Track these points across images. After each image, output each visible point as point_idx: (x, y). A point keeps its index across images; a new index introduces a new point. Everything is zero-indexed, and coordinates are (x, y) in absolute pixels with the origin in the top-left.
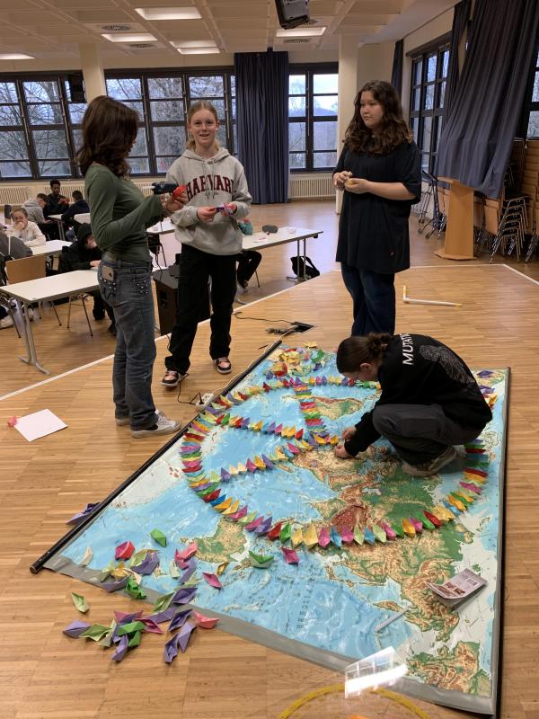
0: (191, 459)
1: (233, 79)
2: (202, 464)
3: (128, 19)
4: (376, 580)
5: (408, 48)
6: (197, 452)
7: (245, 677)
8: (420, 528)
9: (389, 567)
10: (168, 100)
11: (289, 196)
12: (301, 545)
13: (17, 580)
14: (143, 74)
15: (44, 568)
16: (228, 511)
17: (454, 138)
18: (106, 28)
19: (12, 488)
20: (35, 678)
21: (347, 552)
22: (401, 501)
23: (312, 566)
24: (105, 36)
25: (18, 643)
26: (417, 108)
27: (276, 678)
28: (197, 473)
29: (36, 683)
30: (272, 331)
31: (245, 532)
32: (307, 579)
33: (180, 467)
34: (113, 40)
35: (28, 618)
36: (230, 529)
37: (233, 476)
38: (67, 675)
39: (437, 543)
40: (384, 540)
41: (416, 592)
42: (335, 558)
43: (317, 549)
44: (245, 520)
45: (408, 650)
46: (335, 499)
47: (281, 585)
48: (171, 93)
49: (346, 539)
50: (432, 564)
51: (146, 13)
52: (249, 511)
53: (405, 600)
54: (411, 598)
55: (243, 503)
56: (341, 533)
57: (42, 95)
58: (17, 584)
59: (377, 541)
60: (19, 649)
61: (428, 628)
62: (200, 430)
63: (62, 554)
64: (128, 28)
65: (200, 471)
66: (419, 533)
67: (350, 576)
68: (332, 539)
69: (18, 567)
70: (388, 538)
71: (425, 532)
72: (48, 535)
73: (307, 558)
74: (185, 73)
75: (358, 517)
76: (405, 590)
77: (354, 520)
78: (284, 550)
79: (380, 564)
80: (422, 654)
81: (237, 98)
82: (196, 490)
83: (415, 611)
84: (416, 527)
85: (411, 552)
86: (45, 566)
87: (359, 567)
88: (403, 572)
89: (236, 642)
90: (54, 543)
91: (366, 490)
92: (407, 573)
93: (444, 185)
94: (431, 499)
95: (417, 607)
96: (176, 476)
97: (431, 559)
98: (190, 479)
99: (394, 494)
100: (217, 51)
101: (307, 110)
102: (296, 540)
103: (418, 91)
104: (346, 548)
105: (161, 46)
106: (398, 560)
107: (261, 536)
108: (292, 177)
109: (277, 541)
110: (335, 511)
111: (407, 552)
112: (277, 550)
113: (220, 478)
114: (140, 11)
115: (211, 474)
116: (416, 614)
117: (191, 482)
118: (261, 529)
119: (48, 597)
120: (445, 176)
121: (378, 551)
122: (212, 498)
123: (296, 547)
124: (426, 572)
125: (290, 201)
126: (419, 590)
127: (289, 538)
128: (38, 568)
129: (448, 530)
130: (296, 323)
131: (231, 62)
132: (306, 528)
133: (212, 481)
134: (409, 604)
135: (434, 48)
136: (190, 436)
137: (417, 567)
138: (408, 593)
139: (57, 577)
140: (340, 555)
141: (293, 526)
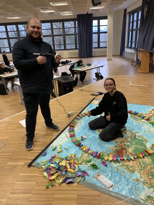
0: (72, 133)
1: (77, 22)
2: (75, 135)
3: (48, 6)
4: (132, 172)
5: (128, 11)
6: (73, 131)
7: (94, 201)
8: (144, 155)
9: (135, 168)
10: (58, 29)
11: (93, 55)
12: (108, 160)
13: (24, 169)
14: (51, 22)
15: (31, 166)
16: (84, 149)
17: (143, 37)
18: (41, 9)
19: (21, 141)
20: (31, 199)
21: (122, 162)
22: (137, 147)
23: (111, 167)
24: (41, 11)
25: (26, 188)
26: (131, 29)
27: (104, 202)
28: (74, 137)
29: (32, 201)
30: (92, 95)
31: (90, 156)
32: (110, 171)
33: (69, 136)
34: (43, 12)
35: (28, 181)
36: (85, 155)
37: (85, 138)
38: (41, 199)
39: (150, 160)
40: (133, 159)
41: (145, 176)
42: (118, 164)
43: (112, 161)
44: (90, 152)
45: (144, 194)
46: (116, 146)
47: (102, 172)
48: (59, 27)
49: (121, 158)
50: (149, 167)
51: (53, 4)
52: (90, 149)
53: (141, 178)
54: (143, 178)
55: (88, 147)
56: (119, 157)
57: (23, 28)
58: (24, 170)
59: (131, 159)
60: (26, 190)
61: (150, 188)
62: (74, 124)
63: (36, 161)
64: (47, 8)
65: (75, 137)
66: (143, 157)
67: (123, 170)
68: (117, 158)
69: (24, 165)
70: (134, 158)
71: (145, 157)
72: (32, 155)
73: (109, 164)
74: (63, 21)
75: (124, 152)
76: (141, 175)
77: (123, 153)
78: (102, 162)
79: (132, 167)
80: (149, 196)
81: (78, 27)
82: (74, 142)
83: (145, 182)
84: (142, 155)
85: (142, 163)
86: (32, 165)
87: (126, 167)
88: (140, 169)
89: (90, 190)
90: (34, 158)
91: (125, 143)
92: (141, 170)
93: (140, 51)
94: (146, 146)
95: (146, 181)
96: (68, 138)
97: (148, 165)
98: (72, 139)
99: (134, 144)
100: (72, 14)
101: (98, 30)
102: (106, 158)
103: (131, 24)
104: (121, 161)
105: (56, 13)
106: (138, 166)
107: (95, 157)
108: (94, 50)
109: (100, 159)
110: (117, 150)
111: (140, 163)
112: (100, 161)
113: (81, 139)
114: (51, 3)
115: (78, 137)
116: (146, 183)
117: (72, 140)
118: (95, 155)
119: (33, 174)
120: (140, 48)
121: (131, 162)
122: (79, 145)
123: (106, 161)
124: (147, 169)
125: (93, 57)
126: (146, 175)
127: (104, 158)
128: (30, 165)
129: (152, 156)
130: (99, 92)
131: (76, 17)
132: (108, 155)
133: (79, 140)
134: (143, 179)
135: (136, 11)
136: (71, 126)
137: (144, 168)
138: (142, 176)
139: (35, 168)
140: (119, 163)
141: (104, 154)
